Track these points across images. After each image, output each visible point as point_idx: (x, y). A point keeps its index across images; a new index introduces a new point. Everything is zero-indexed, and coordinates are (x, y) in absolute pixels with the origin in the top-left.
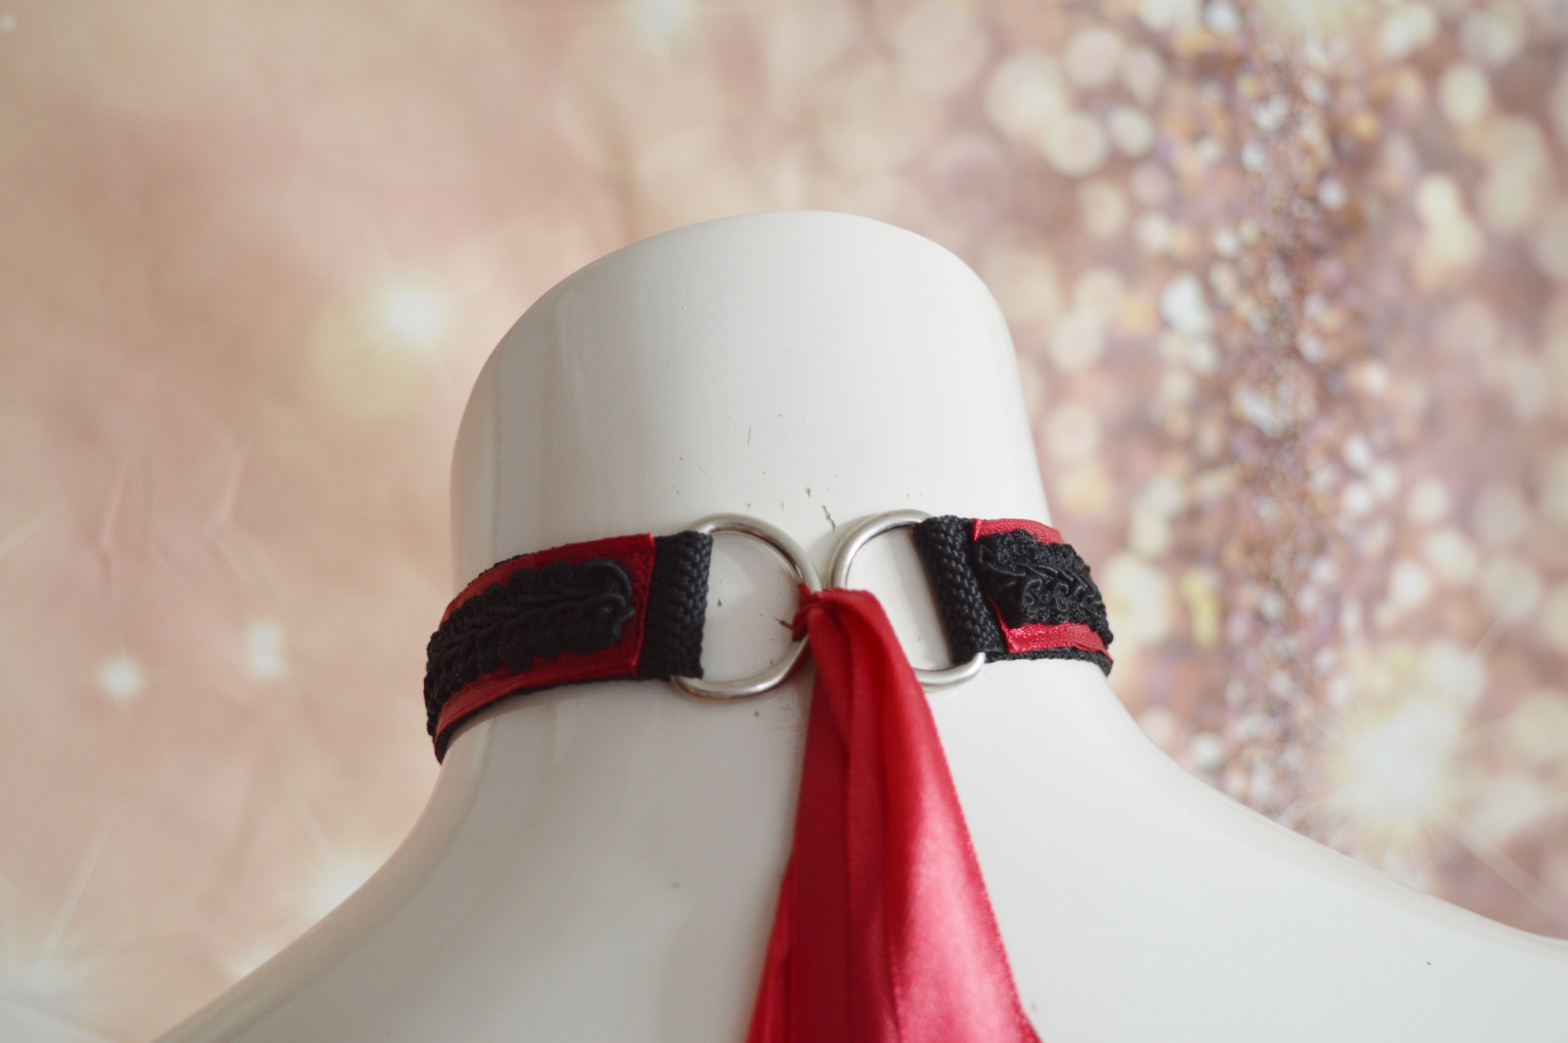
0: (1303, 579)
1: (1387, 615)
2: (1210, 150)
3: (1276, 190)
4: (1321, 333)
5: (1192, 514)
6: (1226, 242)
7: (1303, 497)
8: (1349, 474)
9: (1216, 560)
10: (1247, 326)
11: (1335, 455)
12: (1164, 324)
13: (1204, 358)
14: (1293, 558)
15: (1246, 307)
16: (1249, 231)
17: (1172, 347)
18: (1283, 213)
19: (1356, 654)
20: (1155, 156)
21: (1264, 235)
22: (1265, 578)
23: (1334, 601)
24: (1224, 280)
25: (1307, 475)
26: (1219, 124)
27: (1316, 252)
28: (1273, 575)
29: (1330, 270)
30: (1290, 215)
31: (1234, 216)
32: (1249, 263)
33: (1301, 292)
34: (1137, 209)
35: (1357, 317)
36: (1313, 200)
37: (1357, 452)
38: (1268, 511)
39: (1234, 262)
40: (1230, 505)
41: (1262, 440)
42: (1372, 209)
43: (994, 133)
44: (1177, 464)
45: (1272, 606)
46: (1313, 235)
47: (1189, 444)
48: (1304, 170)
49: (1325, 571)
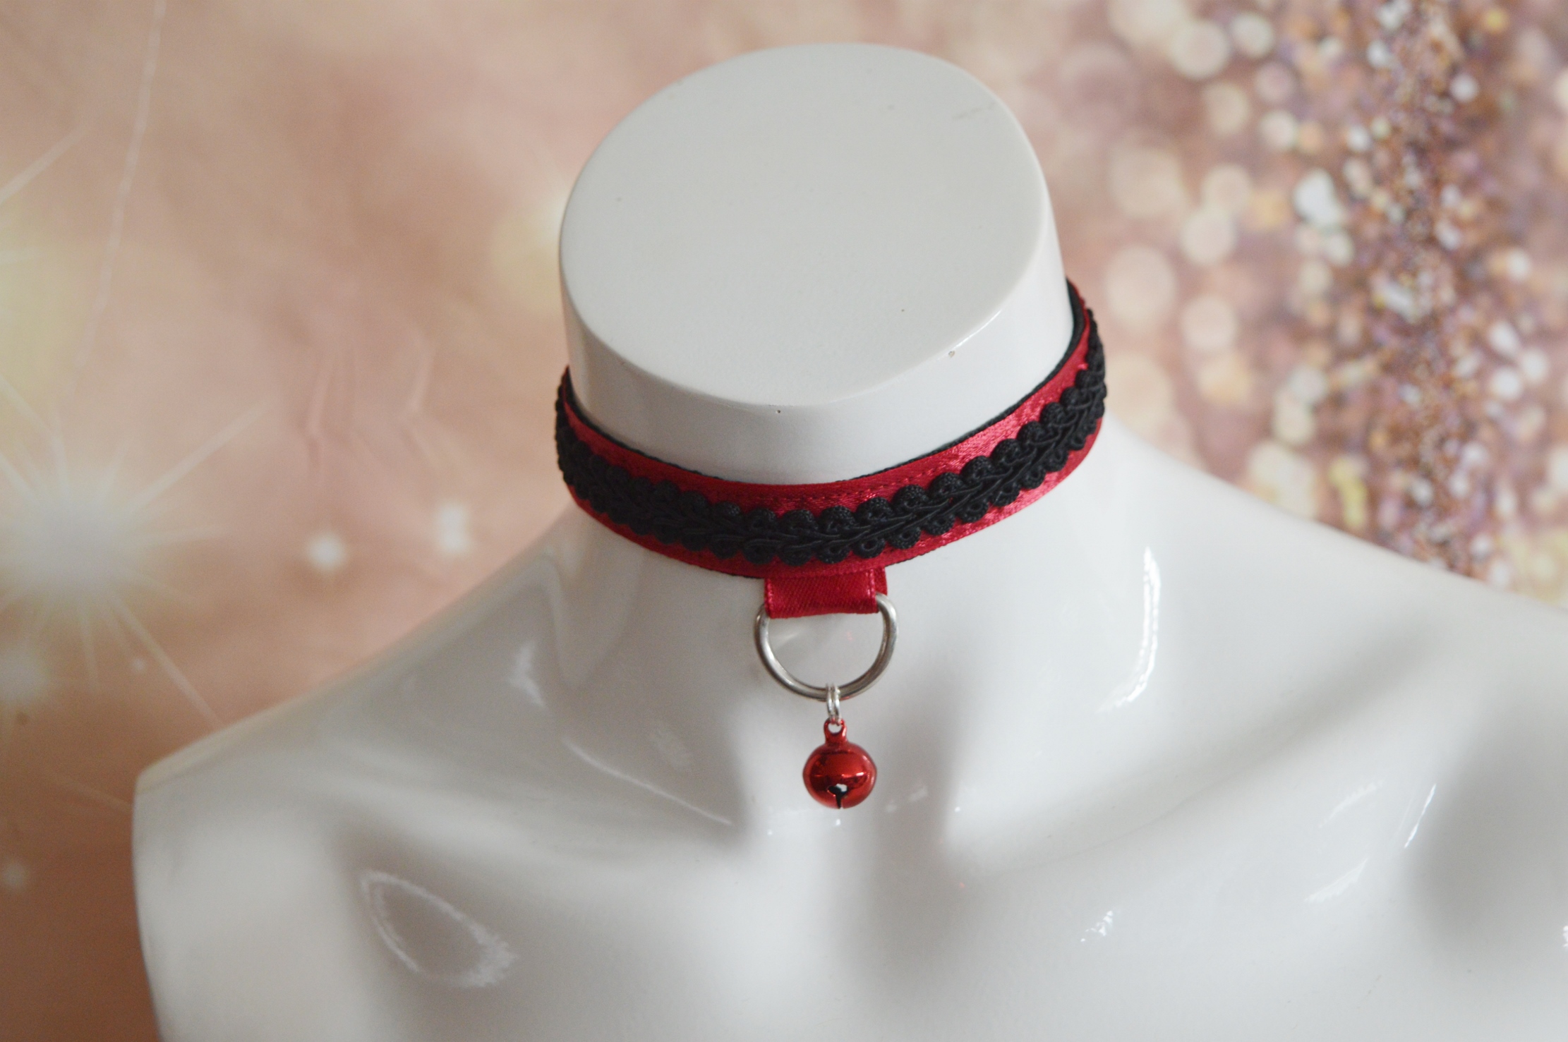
0: (1452, 464)
1: (1544, 501)
2: (1332, 49)
3: (1406, 88)
4: (1457, 223)
5: (1336, 401)
6: (1357, 138)
7: (1448, 384)
8: (1496, 359)
9: (1364, 448)
10: (1384, 218)
11: (1478, 340)
12: (1299, 219)
13: (1340, 250)
14: (1441, 442)
15: (1381, 200)
16: (1381, 127)
17: (1307, 240)
18: (1412, 108)
19: (1514, 538)
20: (1276, 57)
21: (1396, 130)
22: (1413, 463)
23: (1487, 487)
24: (1357, 174)
25: (1451, 362)
26: (1341, 24)
27: (1451, 145)
28: (1424, 460)
29: (1466, 160)
30: (1423, 110)
31: (1365, 114)
32: (1382, 158)
33: (1436, 184)
34: (1261, 108)
35: (1494, 205)
36: (1445, 94)
37: (1502, 337)
38: (1412, 396)
39: (1367, 157)
40: (1374, 391)
41: (1403, 328)
42: (1507, 101)
43: (1120, 44)
44: (1319, 354)
45: (1423, 492)
46: (1446, 127)
47: (1330, 333)
48: (1434, 66)
49: (1474, 455)
